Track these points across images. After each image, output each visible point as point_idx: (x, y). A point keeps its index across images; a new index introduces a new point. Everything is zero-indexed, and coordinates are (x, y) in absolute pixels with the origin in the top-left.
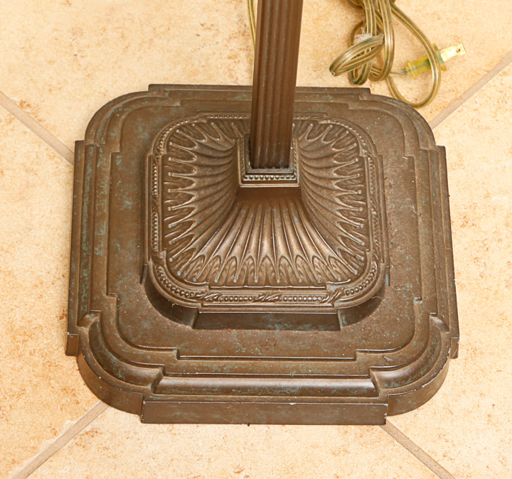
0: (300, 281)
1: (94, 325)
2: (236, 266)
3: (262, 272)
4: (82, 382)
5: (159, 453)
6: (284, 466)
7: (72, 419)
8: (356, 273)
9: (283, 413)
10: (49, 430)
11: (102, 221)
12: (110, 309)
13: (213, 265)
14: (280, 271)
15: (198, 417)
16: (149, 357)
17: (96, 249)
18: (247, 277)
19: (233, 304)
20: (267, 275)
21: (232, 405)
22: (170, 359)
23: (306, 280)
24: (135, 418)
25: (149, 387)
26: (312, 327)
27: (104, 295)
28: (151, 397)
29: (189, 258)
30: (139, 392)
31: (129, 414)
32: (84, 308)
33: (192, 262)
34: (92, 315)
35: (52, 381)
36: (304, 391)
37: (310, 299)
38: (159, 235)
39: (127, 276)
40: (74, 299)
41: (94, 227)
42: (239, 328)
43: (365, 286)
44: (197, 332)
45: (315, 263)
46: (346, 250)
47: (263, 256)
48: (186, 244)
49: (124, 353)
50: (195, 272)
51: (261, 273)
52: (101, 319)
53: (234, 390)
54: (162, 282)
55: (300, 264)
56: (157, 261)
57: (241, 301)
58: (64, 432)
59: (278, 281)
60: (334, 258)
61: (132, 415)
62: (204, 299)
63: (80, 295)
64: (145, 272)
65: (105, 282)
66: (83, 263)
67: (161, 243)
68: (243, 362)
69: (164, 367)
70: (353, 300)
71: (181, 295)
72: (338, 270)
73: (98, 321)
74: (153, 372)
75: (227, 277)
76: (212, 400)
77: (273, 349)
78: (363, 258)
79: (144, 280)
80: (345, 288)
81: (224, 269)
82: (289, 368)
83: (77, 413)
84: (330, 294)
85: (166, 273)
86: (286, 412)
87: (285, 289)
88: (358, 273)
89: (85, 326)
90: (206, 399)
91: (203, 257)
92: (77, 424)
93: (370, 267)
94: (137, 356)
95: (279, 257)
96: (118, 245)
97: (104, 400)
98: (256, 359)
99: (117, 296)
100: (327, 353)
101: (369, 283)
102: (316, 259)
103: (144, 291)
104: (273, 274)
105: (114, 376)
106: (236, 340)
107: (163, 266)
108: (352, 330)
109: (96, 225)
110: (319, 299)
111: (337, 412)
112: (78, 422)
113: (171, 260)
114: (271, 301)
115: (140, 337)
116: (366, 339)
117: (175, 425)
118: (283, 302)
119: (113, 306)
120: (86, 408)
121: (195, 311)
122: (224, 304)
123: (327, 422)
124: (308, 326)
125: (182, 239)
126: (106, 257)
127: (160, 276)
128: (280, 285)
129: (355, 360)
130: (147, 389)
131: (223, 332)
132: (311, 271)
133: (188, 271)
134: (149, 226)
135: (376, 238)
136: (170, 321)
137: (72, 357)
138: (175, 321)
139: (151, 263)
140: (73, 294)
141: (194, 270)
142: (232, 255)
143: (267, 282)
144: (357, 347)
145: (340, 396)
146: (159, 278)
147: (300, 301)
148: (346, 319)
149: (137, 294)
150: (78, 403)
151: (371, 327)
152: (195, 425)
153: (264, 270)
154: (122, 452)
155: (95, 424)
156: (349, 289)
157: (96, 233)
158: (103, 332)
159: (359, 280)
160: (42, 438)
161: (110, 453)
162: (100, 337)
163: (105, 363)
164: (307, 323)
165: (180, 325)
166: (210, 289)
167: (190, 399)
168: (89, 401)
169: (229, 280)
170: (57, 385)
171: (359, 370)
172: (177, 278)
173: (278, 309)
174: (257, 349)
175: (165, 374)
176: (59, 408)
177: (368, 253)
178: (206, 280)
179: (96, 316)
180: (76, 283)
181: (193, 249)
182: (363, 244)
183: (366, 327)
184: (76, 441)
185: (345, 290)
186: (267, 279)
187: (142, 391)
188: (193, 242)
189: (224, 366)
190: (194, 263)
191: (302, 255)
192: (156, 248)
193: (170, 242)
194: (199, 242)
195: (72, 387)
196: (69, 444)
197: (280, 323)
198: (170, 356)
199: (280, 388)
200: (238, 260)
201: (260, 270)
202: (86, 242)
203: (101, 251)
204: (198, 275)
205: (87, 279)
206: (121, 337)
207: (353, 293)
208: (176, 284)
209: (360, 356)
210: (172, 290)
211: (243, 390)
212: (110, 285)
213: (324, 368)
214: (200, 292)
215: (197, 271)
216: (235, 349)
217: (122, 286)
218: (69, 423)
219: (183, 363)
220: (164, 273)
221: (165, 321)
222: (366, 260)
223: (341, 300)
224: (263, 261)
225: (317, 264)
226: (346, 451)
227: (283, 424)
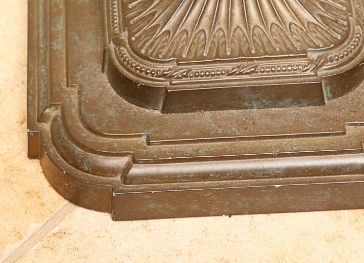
0: (278, 50)
1: (55, 120)
2: (205, 39)
3: (235, 43)
4: (46, 184)
5: (134, 250)
6: (273, 256)
7: (38, 222)
8: (339, 37)
9: (268, 199)
10: (13, 234)
11: (58, 17)
12: (71, 100)
13: (180, 40)
14: (254, 41)
15: (173, 209)
16: (116, 145)
17: (54, 43)
18: (218, 50)
19: (204, 79)
20: (240, 46)
21: (211, 191)
22: (140, 146)
23: (284, 49)
24: (105, 217)
25: (118, 178)
26: (294, 101)
27: (64, 87)
28: (121, 188)
29: (153, 35)
30: (108, 183)
31: (99, 213)
32: (44, 103)
33: (157, 38)
34: (53, 108)
35: (15, 185)
36: (290, 172)
37: (290, 68)
38: (119, 17)
39: (87, 66)
40: (33, 97)
41: (50, 24)
42: (213, 109)
43: (351, 51)
44: (167, 116)
45: (292, 30)
46: (326, 15)
47: (234, 27)
48: (149, 22)
49: (89, 142)
50: (160, 48)
51: (233, 44)
52: (63, 112)
53: (211, 175)
54: (125, 63)
55: (276, 32)
56: (118, 42)
57: (213, 75)
58: (29, 235)
59: (253, 52)
60: (314, 24)
61: (102, 214)
62: (172, 76)
63: (39, 91)
64: (107, 58)
65: (65, 75)
66: (41, 60)
67: (121, 24)
68: (220, 143)
69: (133, 155)
70: (338, 67)
71: (147, 74)
72: (319, 35)
73: (59, 114)
74: (121, 162)
75: (196, 51)
76: (189, 187)
77: (252, 129)
78: (345, 23)
79: (106, 68)
80: (328, 55)
81: (192, 42)
82: (271, 147)
83: (43, 215)
84: (311, 62)
85: (129, 53)
86: (271, 197)
87: (261, 59)
88: (342, 37)
89: (45, 122)
90: (181, 187)
91: (168, 32)
92: (43, 226)
93: (354, 32)
94: (103, 144)
95: (252, 26)
96: (77, 38)
97: (71, 201)
98: (234, 139)
99: (77, 87)
100: (312, 128)
101: (355, 48)
102: (293, 26)
103: (107, 80)
104: (247, 44)
105: (80, 169)
106: (210, 121)
107: (125, 46)
108: (339, 104)
109: (52, 21)
110: (300, 67)
111: (328, 194)
112: (44, 224)
113: (133, 39)
114: (246, 74)
115: (104, 124)
116: (355, 111)
117: (150, 221)
118: (260, 74)
119: (74, 98)
120: (53, 210)
121: (163, 91)
122: (194, 80)
123: (317, 207)
124: (289, 100)
125: (144, 17)
126: (64, 51)
127: (122, 56)
128: (255, 55)
129: (344, 133)
130: (116, 180)
131: (196, 114)
132: (288, 38)
133: (153, 48)
134: (108, 11)
135: (358, 4)
136: (136, 107)
137: (35, 161)
138: (141, 106)
139: (112, 46)
140: (32, 92)
141: (159, 46)
142: (201, 28)
143: (241, 53)
144: (345, 121)
145: (331, 175)
146: (122, 59)
147: (279, 71)
148: (331, 91)
149: (99, 83)
150: (43, 205)
151: (359, 99)
152: (172, 219)
153: (236, 41)
154: (93, 252)
155: (63, 225)
156: (333, 56)
157: (52, 28)
158: (65, 124)
159: (343, 45)
160: (6, 243)
161: (81, 253)
162: (62, 130)
163: (69, 156)
164: (288, 97)
165: (148, 111)
166: (178, 64)
167: (164, 188)
168: (55, 202)
169: (198, 55)
170: (20, 189)
171: (351, 144)
172: (141, 56)
173: (254, 82)
174: (234, 129)
175: (135, 161)
176: (23, 211)
177: (350, 18)
178: (173, 56)
179: (57, 109)
180: (34, 81)
181: (157, 26)
182: (344, 9)
183: (353, 99)
184: (43, 243)
185: (329, 57)
186: (240, 50)
187: (111, 183)
188: (157, 18)
189: (200, 149)
190: (159, 40)
191: (277, 23)
192: (116, 29)
193: (131, 22)
194: (163, 17)
195: (37, 190)
196: (36, 247)
197: (258, 99)
198: (139, 142)
199: (263, 170)
200: (207, 32)
201: (232, 41)
202: (43, 40)
203: (59, 45)
204: (164, 52)
205: (45, 74)
206: (84, 126)
207: (337, 60)
208: (141, 62)
209: (350, 130)
210: (137, 69)
211: (222, 175)
212: (70, 76)
213: (311, 144)
214: (167, 69)
215: (163, 47)
216: (209, 130)
217: (82, 76)
218: (34, 226)
219: (154, 148)
220: (127, 53)
221: (131, 107)
222: (349, 24)
223: (325, 67)
224: (234, 32)
225: (295, 31)
226: (341, 237)
227: (268, 212)
